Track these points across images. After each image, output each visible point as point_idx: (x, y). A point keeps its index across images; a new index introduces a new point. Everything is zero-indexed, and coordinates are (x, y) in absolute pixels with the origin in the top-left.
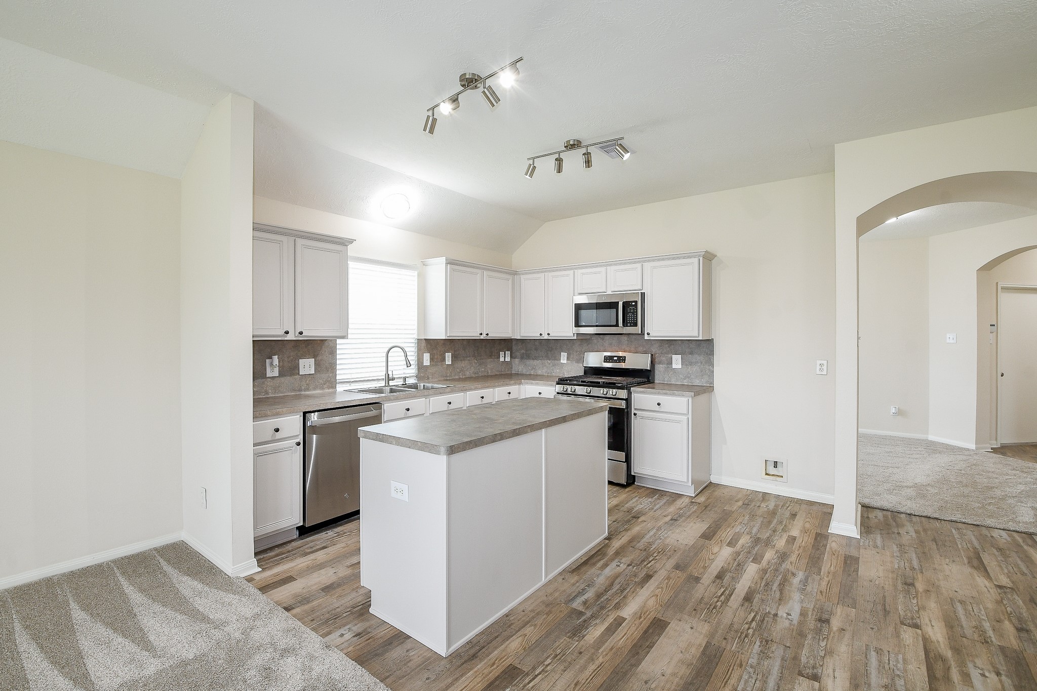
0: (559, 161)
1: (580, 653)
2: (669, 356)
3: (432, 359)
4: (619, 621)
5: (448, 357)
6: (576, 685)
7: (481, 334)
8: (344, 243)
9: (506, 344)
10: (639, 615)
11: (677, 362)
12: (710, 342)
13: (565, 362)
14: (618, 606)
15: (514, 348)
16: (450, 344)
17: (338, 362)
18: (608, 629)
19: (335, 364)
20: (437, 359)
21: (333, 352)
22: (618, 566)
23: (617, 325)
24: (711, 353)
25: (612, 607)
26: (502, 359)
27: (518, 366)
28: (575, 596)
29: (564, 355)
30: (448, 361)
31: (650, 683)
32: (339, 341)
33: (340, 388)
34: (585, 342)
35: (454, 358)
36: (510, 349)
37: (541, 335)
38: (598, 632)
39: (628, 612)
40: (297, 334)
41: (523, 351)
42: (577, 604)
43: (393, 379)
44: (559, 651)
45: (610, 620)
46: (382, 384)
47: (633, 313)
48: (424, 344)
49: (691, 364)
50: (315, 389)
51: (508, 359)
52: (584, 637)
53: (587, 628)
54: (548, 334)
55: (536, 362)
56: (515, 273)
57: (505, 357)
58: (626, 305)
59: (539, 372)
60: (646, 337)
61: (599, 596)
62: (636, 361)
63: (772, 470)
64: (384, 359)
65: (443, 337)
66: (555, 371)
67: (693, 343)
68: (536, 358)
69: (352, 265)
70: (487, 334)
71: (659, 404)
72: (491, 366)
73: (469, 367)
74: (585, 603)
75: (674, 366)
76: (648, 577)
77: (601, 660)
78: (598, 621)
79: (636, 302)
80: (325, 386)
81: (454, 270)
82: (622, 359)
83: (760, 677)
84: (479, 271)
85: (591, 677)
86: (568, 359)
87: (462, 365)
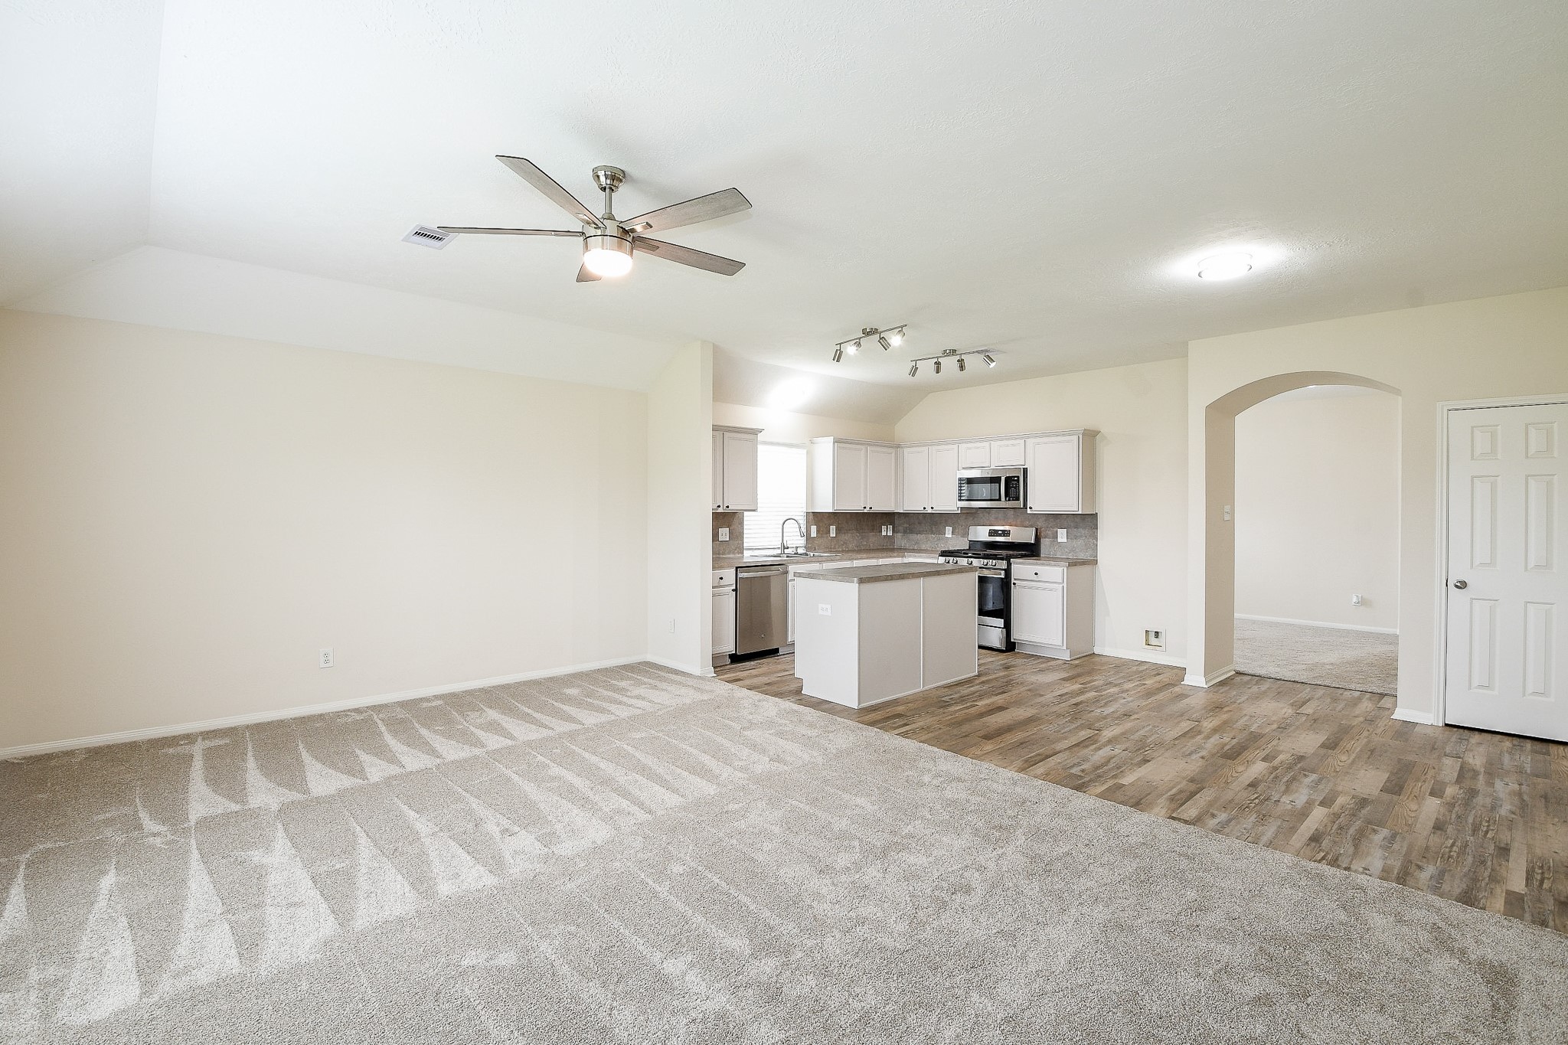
0: (938, 364)
1: (944, 712)
2: (1055, 530)
3: (818, 531)
4: (974, 705)
5: (833, 528)
7: (865, 508)
8: (755, 432)
9: (889, 517)
10: (988, 705)
11: (1062, 535)
12: (1094, 517)
13: (950, 536)
14: (975, 701)
15: (896, 522)
16: (835, 517)
17: (745, 531)
18: (964, 708)
19: (743, 533)
20: (823, 531)
21: (741, 523)
22: (980, 687)
23: (1000, 500)
24: (1095, 527)
25: (970, 700)
26: (884, 533)
27: (900, 540)
28: (944, 695)
29: (949, 530)
30: (833, 534)
32: (746, 513)
33: (747, 553)
34: (970, 516)
35: (838, 530)
36: (892, 523)
37: (924, 508)
38: (958, 707)
39: (981, 703)
40: (725, 507)
41: (905, 525)
42: (944, 698)
43: (788, 548)
44: (930, 711)
45: (967, 705)
46: (779, 551)
47: (1015, 488)
48: (811, 517)
49: (1076, 538)
50: (729, 553)
51: (890, 533)
52: (947, 708)
53: (950, 706)
54: (932, 508)
55: (919, 537)
56: (898, 446)
57: (887, 531)
58: (1008, 480)
59: (923, 547)
60: (1029, 511)
61: (962, 696)
62: (1022, 534)
63: (1153, 640)
64: (781, 530)
65: (831, 510)
66: (939, 545)
67: (1078, 516)
68: (920, 533)
69: (760, 448)
70: (871, 508)
71: (1036, 574)
72: (873, 539)
73: (851, 539)
74: (951, 698)
75: (1059, 540)
77: (957, 715)
79: (1018, 477)
80: (736, 552)
81: (839, 447)
82: (1005, 533)
84: (863, 447)
86: (953, 532)
87: (846, 537)
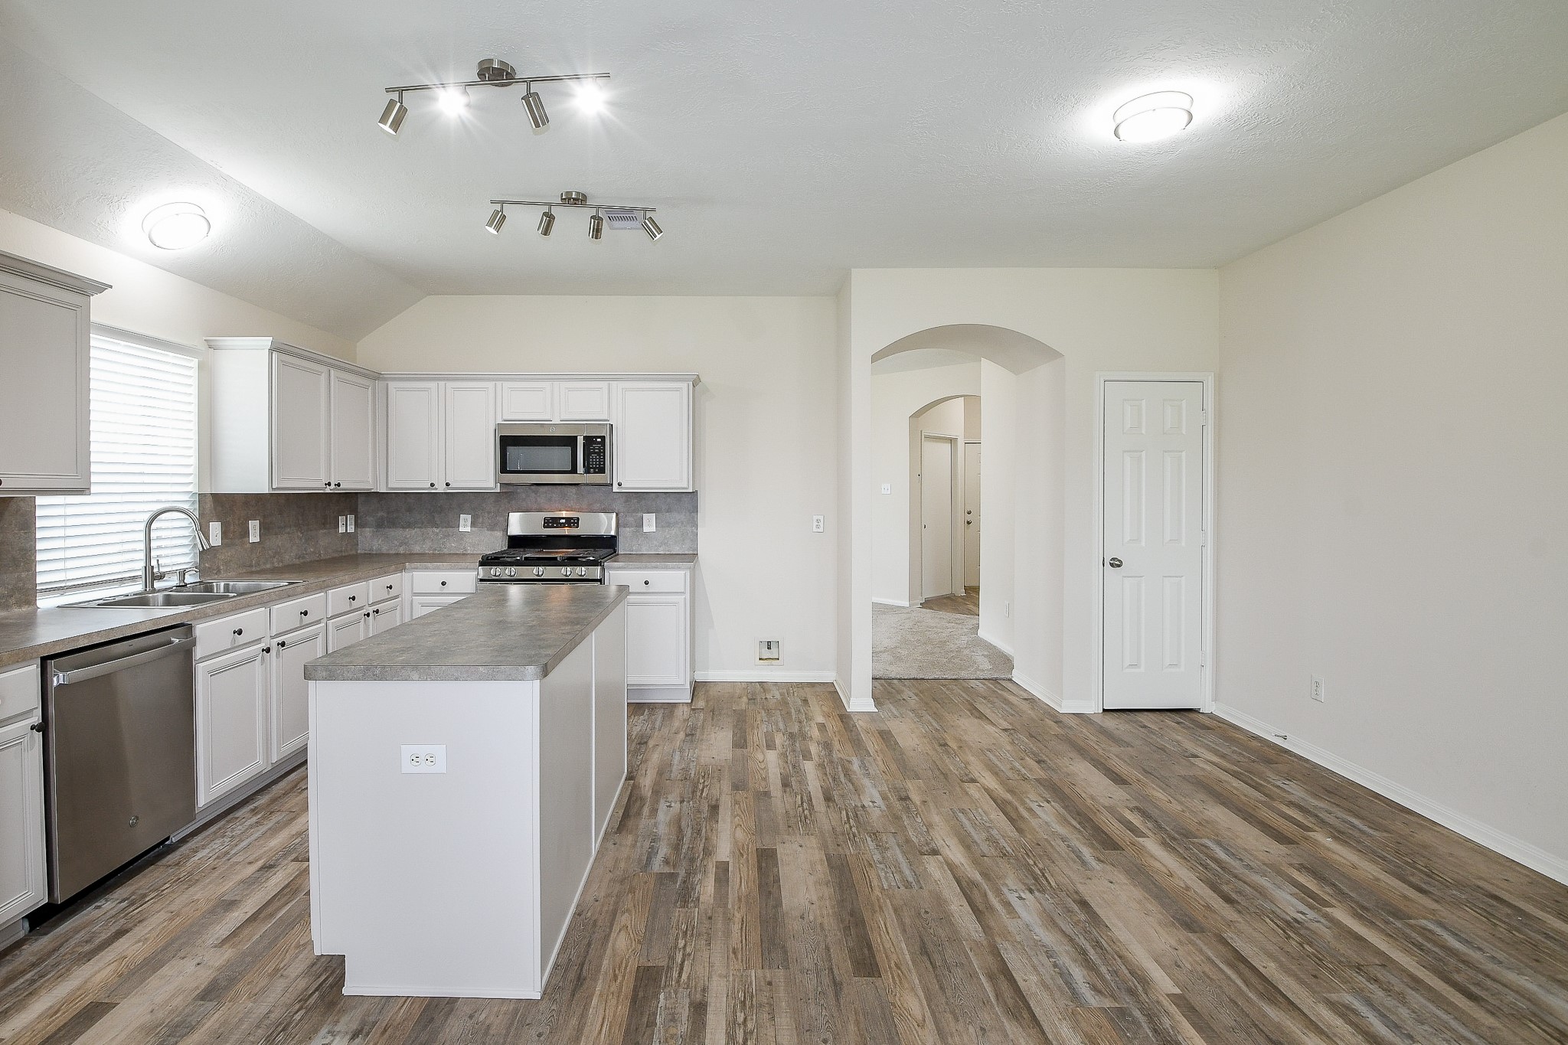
0: (550, 218)
1: (710, 918)
2: (639, 514)
3: (224, 534)
4: (723, 869)
5: (254, 526)
6: (734, 953)
7: (329, 484)
8: (83, 288)
9: (348, 501)
10: (739, 852)
11: (650, 524)
12: (694, 494)
13: (468, 529)
14: (708, 852)
15: (361, 508)
16: (254, 504)
17: (39, 546)
18: (717, 880)
19: (33, 551)
20: (234, 533)
21: (27, 524)
22: (670, 806)
23: (574, 470)
24: (695, 509)
25: (701, 855)
26: (342, 530)
27: (370, 540)
28: (647, 858)
29: (466, 519)
30: (254, 537)
31: (806, 915)
32: (40, 500)
33: (44, 603)
34: (507, 497)
35: (264, 529)
36: (354, 511)
37: (432, 485)
38: (710, 887)
39: (724, 851)
41: (380, 514)
42: (657, 866)
43: (161, 577)
44: (684, 927)
45: (712, 870)
46: (138, 587)
47: (598, 454)
48: (209, 504)
49: (669, 525)
51: (351, 529)
52: (698, 899)
53: (694, 889)
54: (447, 484)
55: (409, 533)
56: (377, 377)
57: (346, 525)
58: (589, 440)
59: (417, 549)
60: (615, 488)
61: (677, 847)
62: (605, 524)
63: (766, 654)
64: (142, 536)
65: (264, 488)
66: (448, 545)
67: (672, 495)
68: (409, 525)
69: (96, 340)
70: (339, 485)
71: (646, 583)
72: (324, 543)
73: (289, 545)
74: (666, 862)
75: (646, 529)
76: (714, 809)
77: (738, 916)
78: (699, 876)
79: (603, 438)
80: (12, 601)
81: (283, 364)
82: (572, 522)
83: (893, 869)
84: (324, 369)
85: (744, 937)
86: (473, 524)
87: (277, 541)
